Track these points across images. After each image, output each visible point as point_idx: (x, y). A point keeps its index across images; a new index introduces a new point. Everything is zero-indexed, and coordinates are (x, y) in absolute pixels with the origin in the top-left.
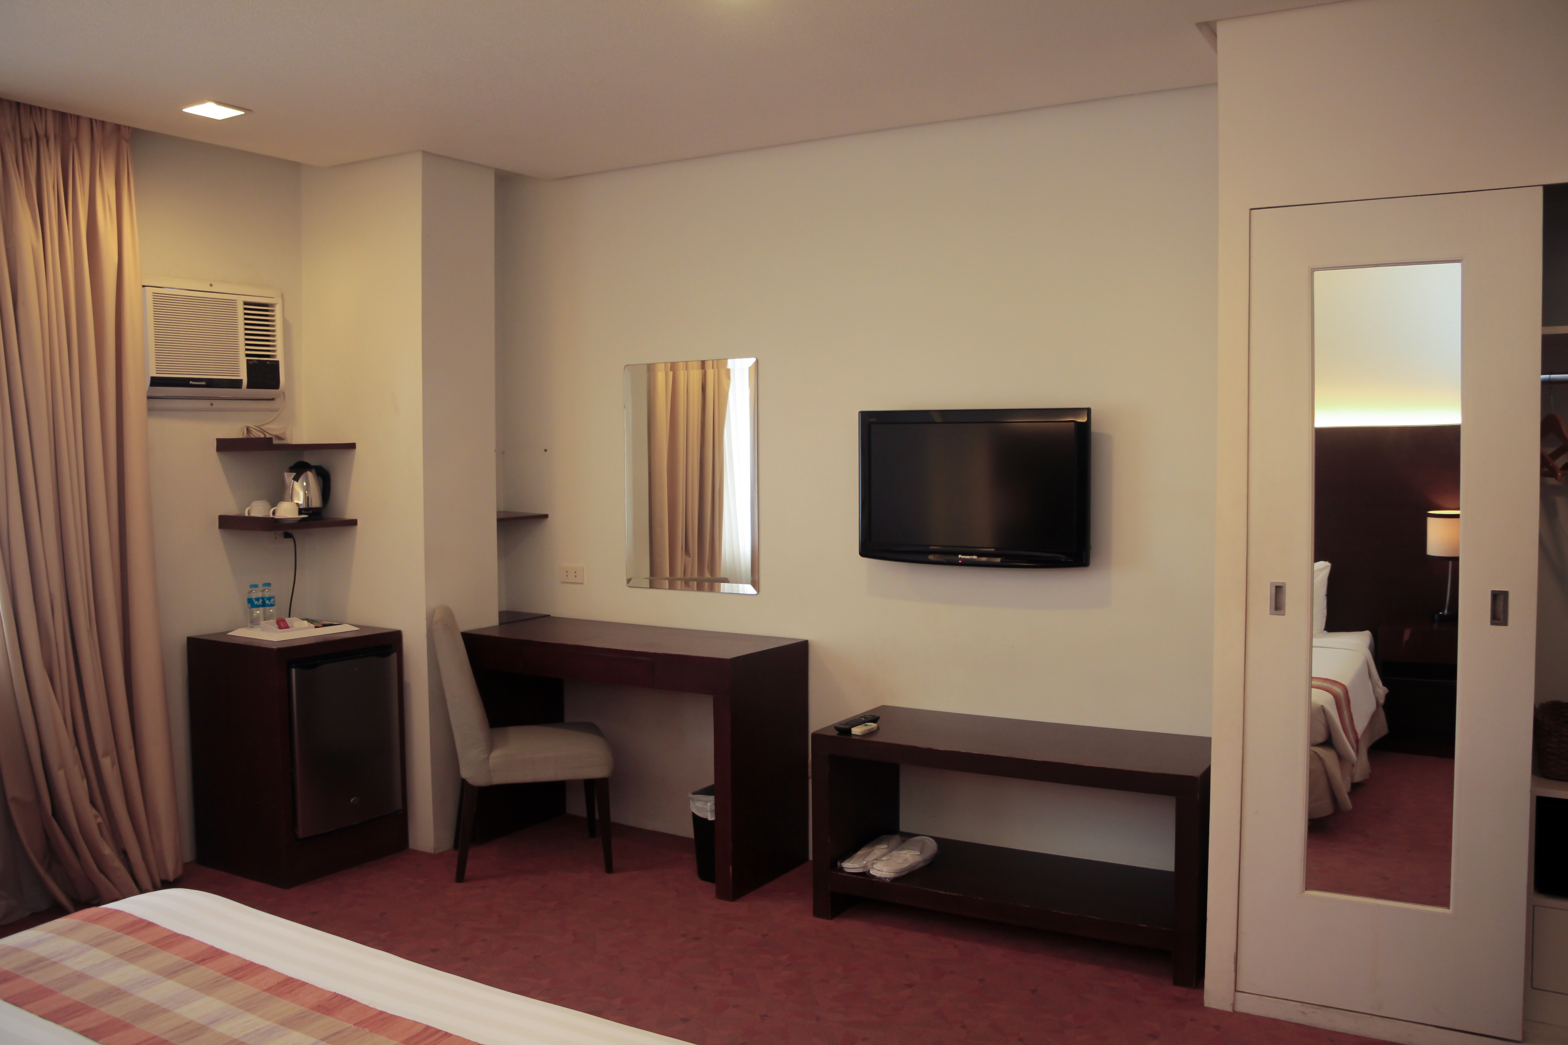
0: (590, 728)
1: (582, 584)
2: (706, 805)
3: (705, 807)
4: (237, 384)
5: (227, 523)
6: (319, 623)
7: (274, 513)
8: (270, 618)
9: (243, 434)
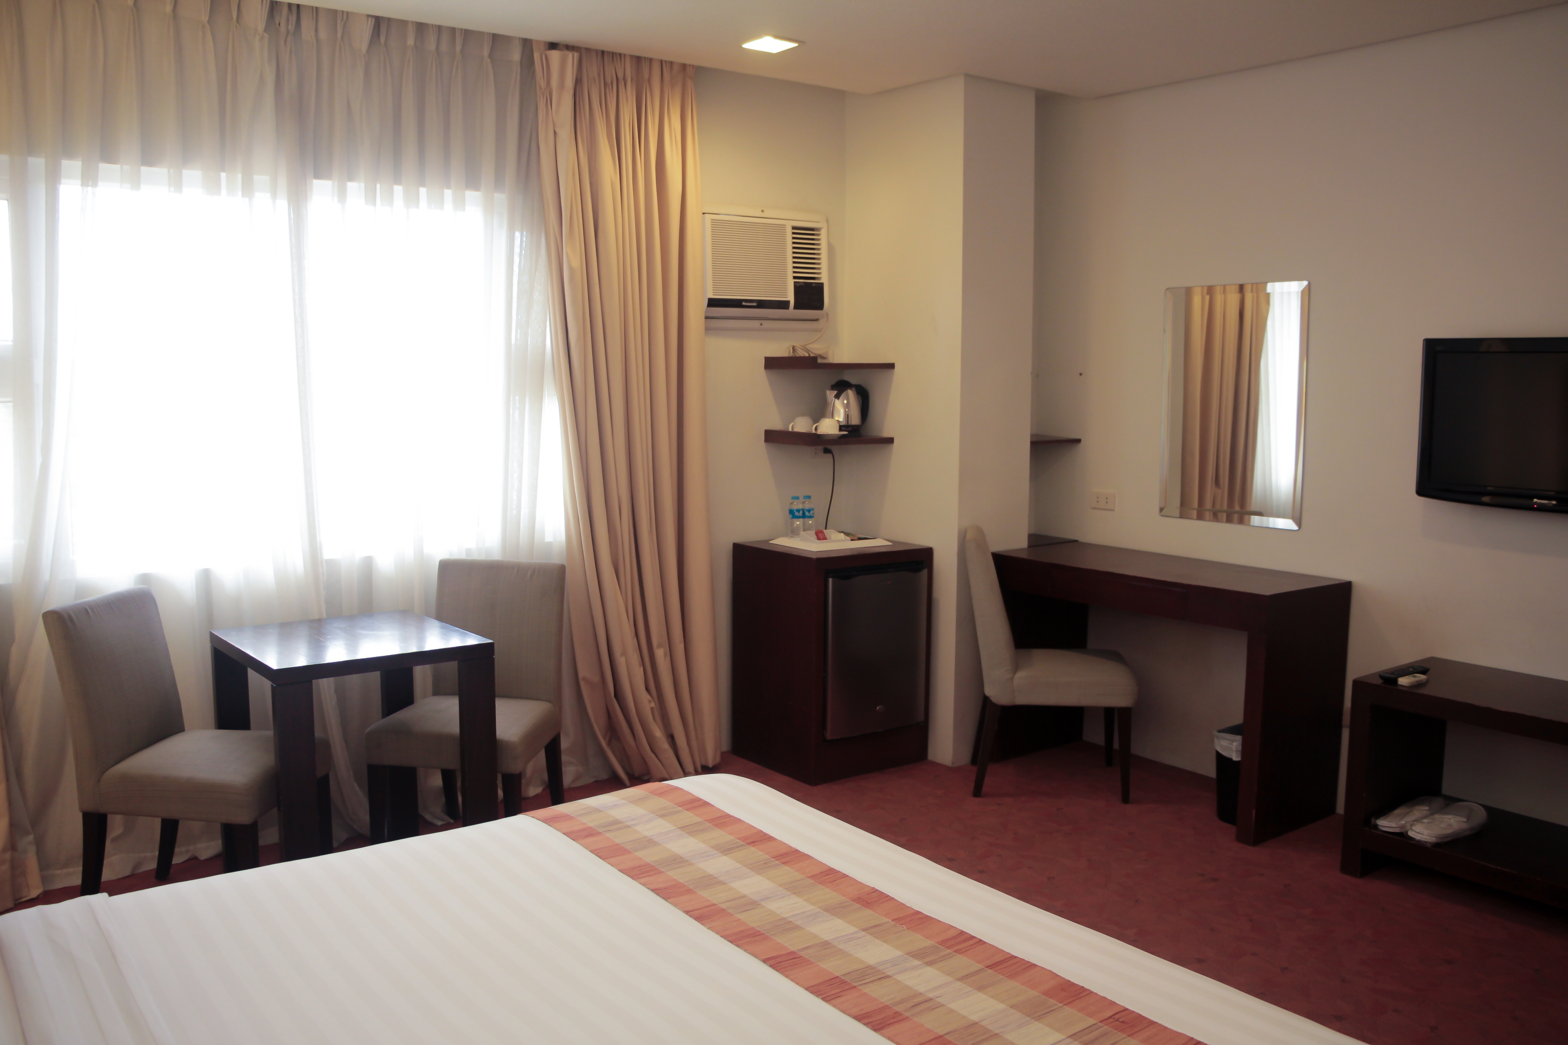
0: (1114, 656)
1: (1113, 510)
2: (1232, 745)
3: (1231, 746)
4: (784, 305)
5: (772, 437)
6: (854, 536)
7: (816, 429)
8: (809, 529)
9: (789, 353)
